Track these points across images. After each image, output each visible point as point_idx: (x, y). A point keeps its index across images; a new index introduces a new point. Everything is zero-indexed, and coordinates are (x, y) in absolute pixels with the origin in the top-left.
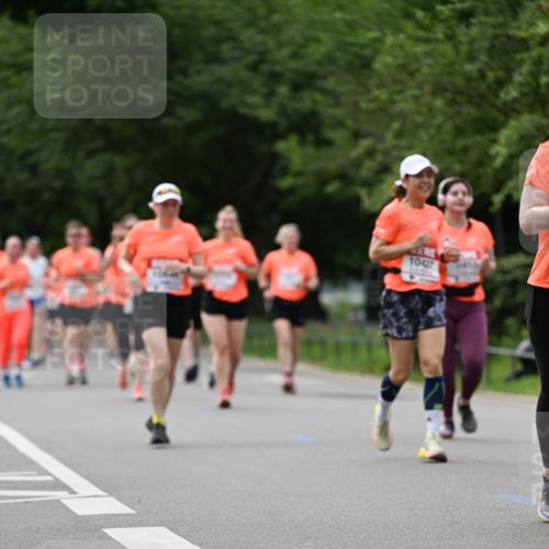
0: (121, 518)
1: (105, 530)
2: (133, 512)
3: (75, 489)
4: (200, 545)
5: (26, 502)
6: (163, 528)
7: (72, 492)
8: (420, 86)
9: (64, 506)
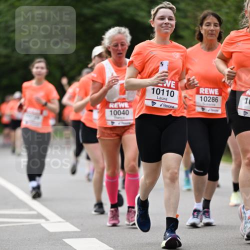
0: (72, 233)
1: (64, 240)
2: (79, 230)
3: (49, 218)
4: (114, 247)
5: (23, 225)
6: (95, 239)
7: (47, 220)
8: (229, 8)
9: (42, 227)
